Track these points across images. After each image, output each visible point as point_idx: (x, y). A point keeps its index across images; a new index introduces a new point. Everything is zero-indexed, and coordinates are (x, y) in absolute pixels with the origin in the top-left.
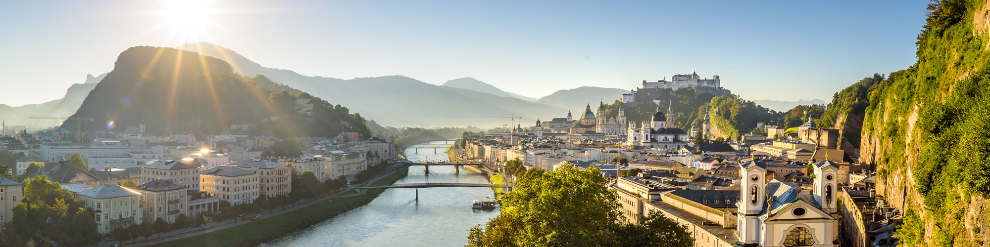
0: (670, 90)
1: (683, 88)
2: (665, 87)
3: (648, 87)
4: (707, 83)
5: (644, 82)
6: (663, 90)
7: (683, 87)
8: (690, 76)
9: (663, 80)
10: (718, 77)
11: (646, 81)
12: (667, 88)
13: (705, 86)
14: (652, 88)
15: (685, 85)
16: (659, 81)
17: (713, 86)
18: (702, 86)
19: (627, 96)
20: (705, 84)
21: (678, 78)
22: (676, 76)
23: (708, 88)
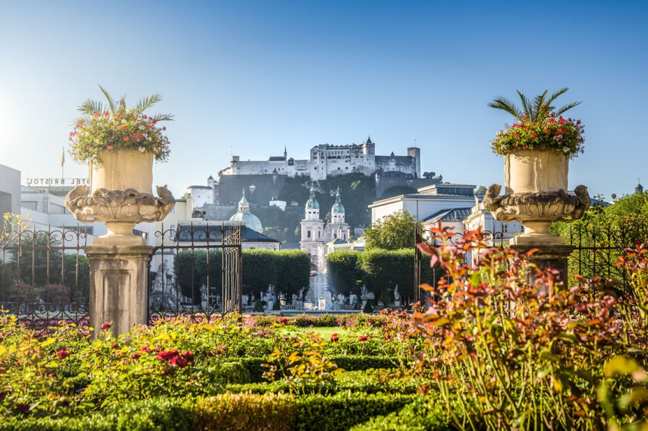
0: (306, 178)
1: (340, 176)
2: (292, 171)
3: (246, 172)
4: (397, 164)
5: (236, 161)
6: (286, 178)
7: (339, 173)
8: (360, 148)
9: (283, 155)
10: (417, 150)
11: (238, 157)
12: (296, 176)
13: (391, 170)
14: (254, 173)
15: (343, 168)
16: (272, 159)
17: (408, 171)
18: (385, 170)
19: (204, 190)
20: (392, 167)
21: (324, 152)
22: (321, 146)
23: (398, 174)
